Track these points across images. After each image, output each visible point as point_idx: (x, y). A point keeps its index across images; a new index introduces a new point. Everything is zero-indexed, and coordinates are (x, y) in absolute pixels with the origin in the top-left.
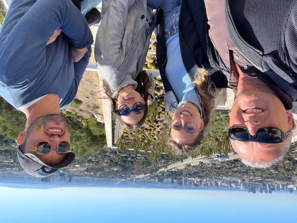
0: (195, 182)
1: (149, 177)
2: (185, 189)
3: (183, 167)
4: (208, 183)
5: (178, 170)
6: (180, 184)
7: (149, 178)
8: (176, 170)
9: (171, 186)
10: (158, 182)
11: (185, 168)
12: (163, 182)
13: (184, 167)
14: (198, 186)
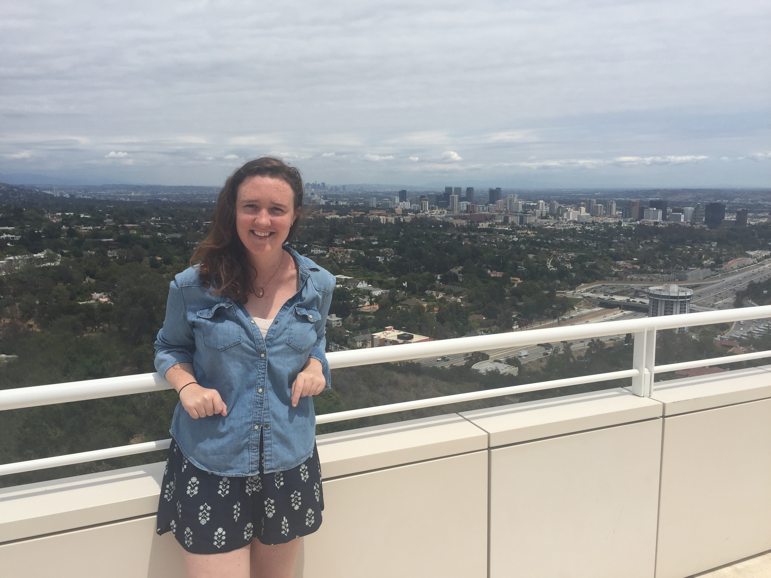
0: (660, 213)
3: (733, 263)
4: (617, 209)
8: (751, 253)
11: (727, 261)
13: (729, 263)
14: (651, 201)
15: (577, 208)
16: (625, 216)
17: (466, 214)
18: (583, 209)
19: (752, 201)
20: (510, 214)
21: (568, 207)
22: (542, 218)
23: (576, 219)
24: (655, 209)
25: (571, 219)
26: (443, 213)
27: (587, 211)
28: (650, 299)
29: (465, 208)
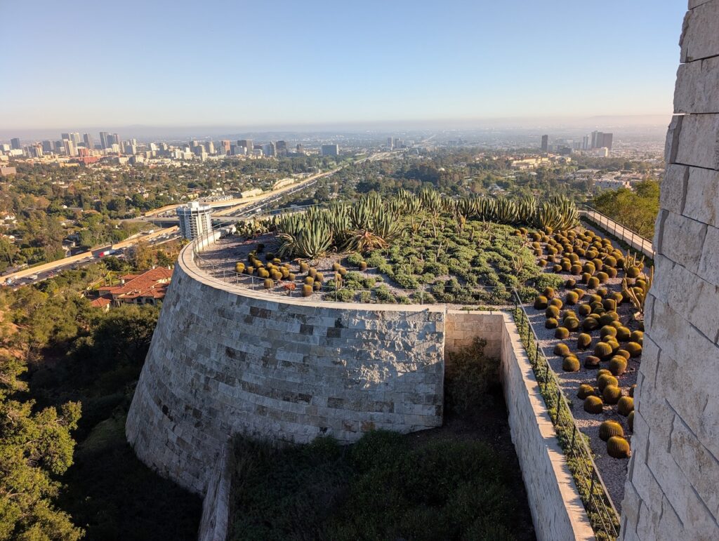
1: (356, 157)
3: (279, 183)
5: (290, 177)
6: (281, 144)
7: (358, 154)
8: (294, 175)
10: (336, 146)
11: (274, 182)
12: (323, 147)
13: (276, 183)
14: (238, 141)
15: (183, 147)
16: (220, 153)
17: (77, 158)
18: (188, 149)
20: (121, 156)
21: (175, 148)
22: (152, 157)
23: (181, 158)
24: (242, 147)
25: (177, 157)
26: (54, 157)
27: (191, 151)
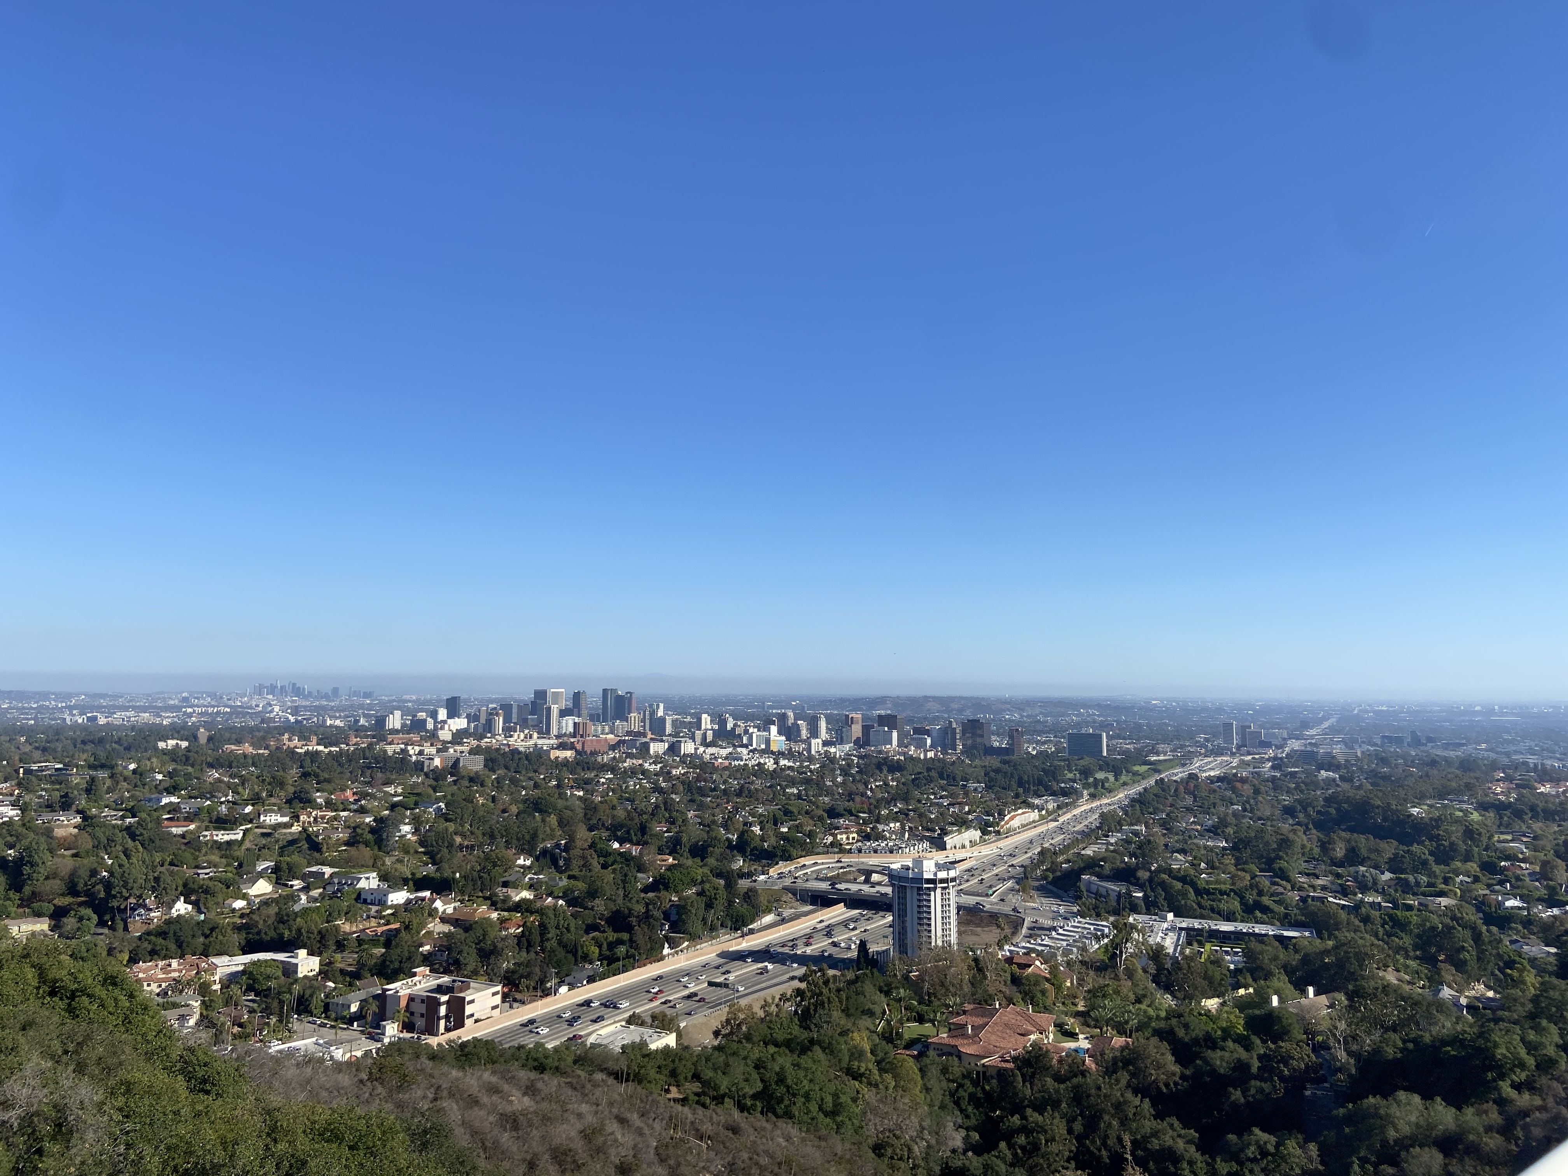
0: (895, 734)
1: (1155, 763)
2: (926, 698)
3: (1012, 818)
4: (828, 730)
5: (1032, 807)
7: (1154, 758)
9: (1002, 711)
10: (1100, 737)
11: (1002, 815)
12: (1072, 738)
13: (1006, 818)
14: (880, 716)
15: (764, 727)
16: (843, 741)
17: (572, 740)
19: (1028, 716)
20: (651, 739)
21: (750, 726)
22: (706, 744)
24: (886, 729)
26: (531, 737)
27: (780, 733)
28: (893, 885)
29: (571, 729)
